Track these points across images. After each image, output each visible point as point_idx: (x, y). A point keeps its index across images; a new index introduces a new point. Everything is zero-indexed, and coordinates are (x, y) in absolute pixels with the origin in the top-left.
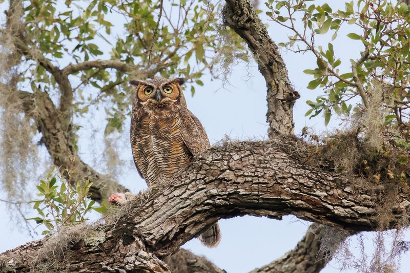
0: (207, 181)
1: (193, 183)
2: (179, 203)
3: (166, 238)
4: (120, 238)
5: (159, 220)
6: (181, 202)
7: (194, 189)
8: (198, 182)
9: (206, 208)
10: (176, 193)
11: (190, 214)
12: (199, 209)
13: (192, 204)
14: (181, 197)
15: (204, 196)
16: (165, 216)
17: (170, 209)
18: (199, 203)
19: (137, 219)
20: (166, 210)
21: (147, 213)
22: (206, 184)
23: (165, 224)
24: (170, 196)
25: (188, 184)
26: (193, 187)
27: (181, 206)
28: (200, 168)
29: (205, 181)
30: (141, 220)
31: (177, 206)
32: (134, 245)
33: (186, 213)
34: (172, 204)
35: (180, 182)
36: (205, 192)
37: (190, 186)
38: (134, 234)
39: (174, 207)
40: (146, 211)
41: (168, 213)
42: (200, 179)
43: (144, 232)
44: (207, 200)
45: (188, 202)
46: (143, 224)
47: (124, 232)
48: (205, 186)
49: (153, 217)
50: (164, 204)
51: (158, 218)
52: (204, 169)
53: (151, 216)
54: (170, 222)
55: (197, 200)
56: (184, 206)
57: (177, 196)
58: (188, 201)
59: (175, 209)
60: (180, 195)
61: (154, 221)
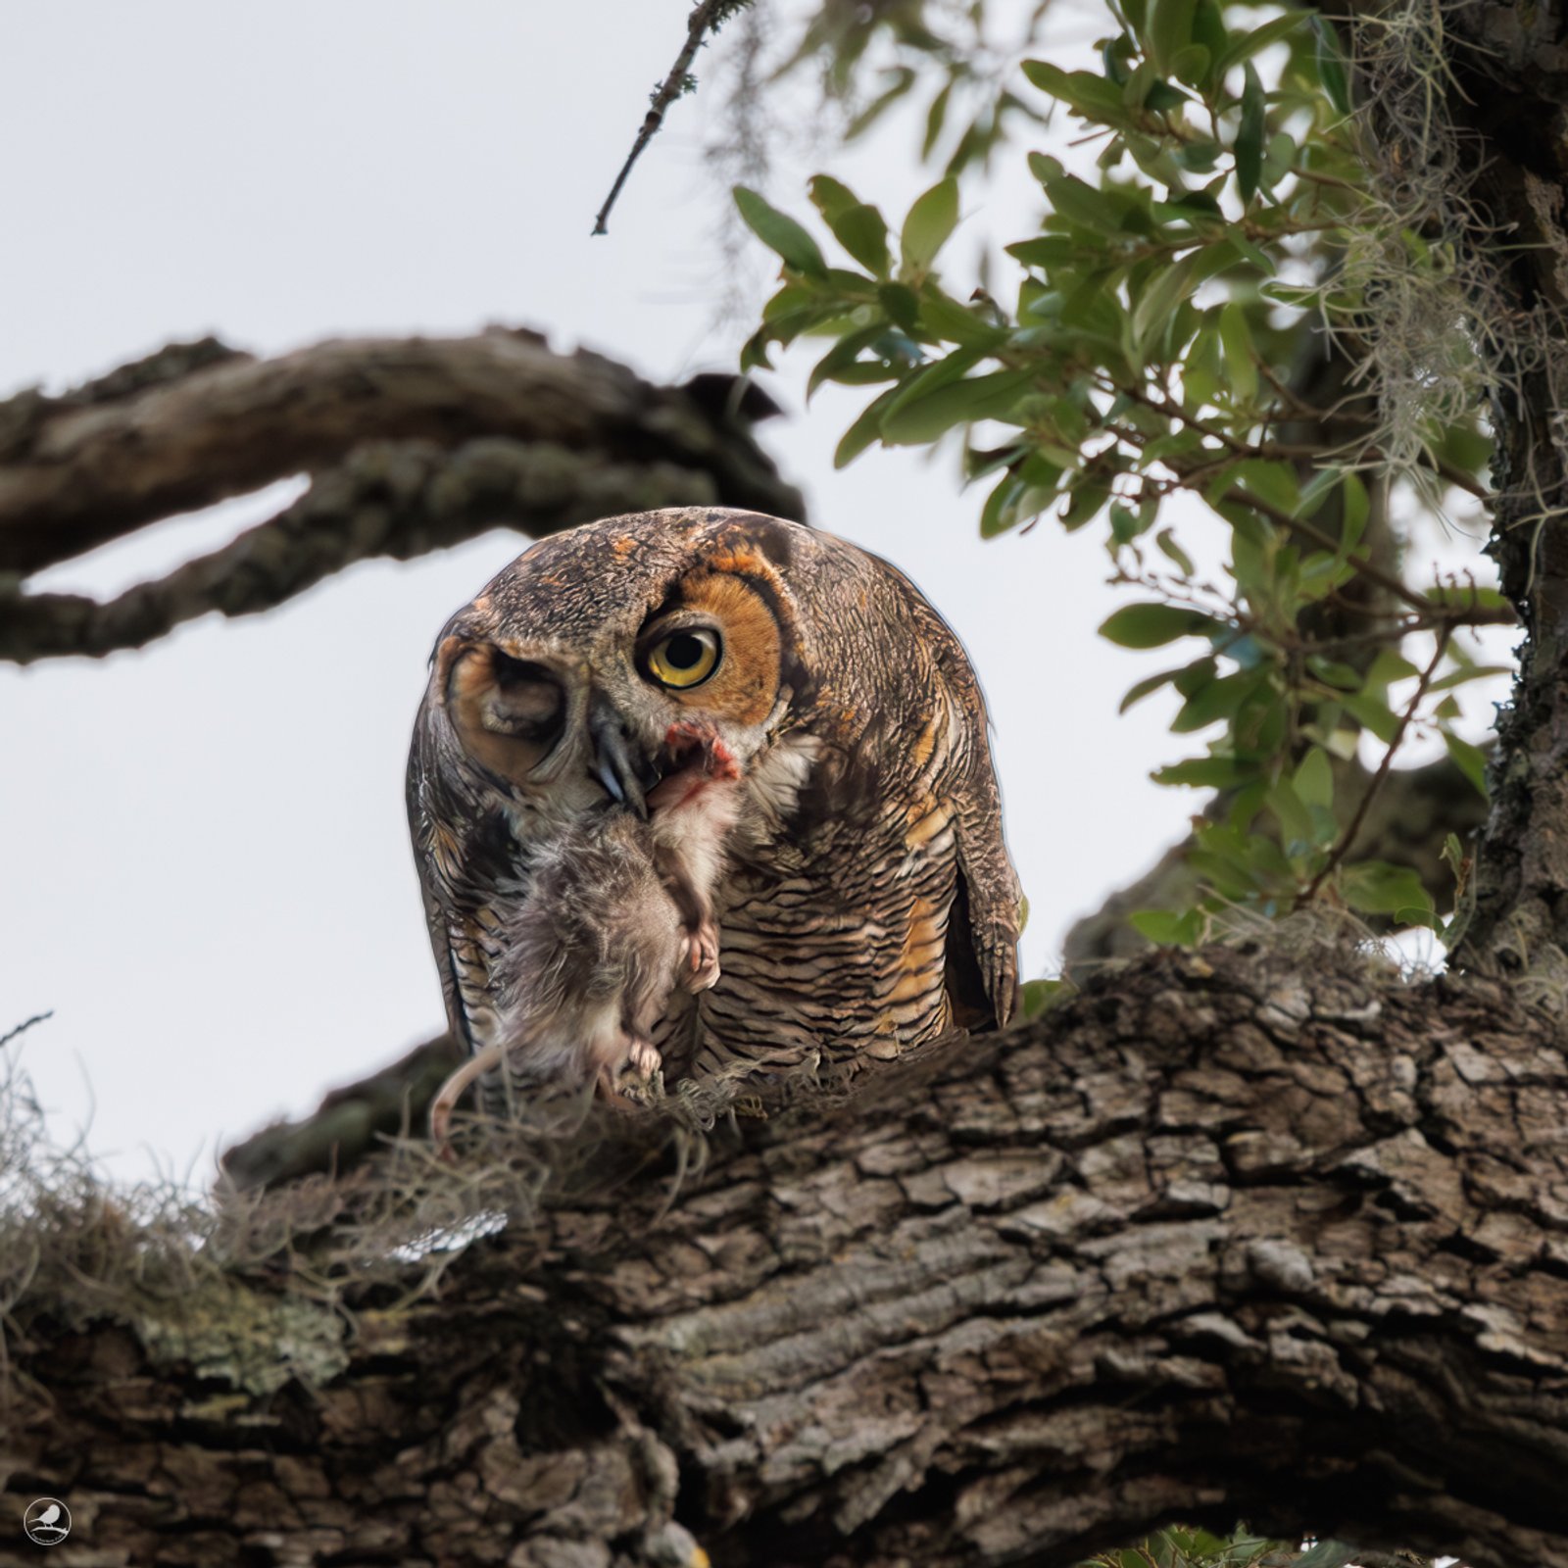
0: (1248, 1162)
1: (1126, 1146)
2: (981, 1264)
3: (809, 1506)
4: (501, 1379)
5: (801, 1347)
6: (996, 1260)
7: (1128, 1190)
8: (1166, 1148)
9: (1181, 1368)
10: (974, 1181)
11: (1048, 1377)
12: (1127, 1361)
13: (1085, 1305)
14: (1005, 1222)
15: (1197, 1274)
16: (852, 1331)
17: (901, 1292)
18: (1142, 1310)
19: (630, 1279)
20: (873, 1282)
21: (715, 1262)
22: (1233, 1176)
23: (843, 1391)
24: (921, 1189)
25: (1076, 1145)
26: (1122, 1173)
27: (994, 1293)
28: (1202, 1047)
29: (1228, 1155)
30: (662, 1298)
31: (967, 1286)
32: (611, 1460)
33: (1026, 1360)
34: (933, 1253)
35: (1002, 1109)
36: (1214, 1245)
37: (1092, 1161)
38: (615, 1386)
39: (931, 1282)
40: (711, 1244)
41: (885, 1315)
42: (1185, 1131)
43: (686, 1398)
44: (1204, 1308)
45: (1059, 1278)
46: (680, 1333)
47: (533, 1345)
48: (1219, 1195)
49: (763, 1309)
50: (861, 1235)
51: (795, 1324)
52: (1239, 1061)
53: (740, 1294)
54: (878, 1391)
55: (1138, 1284)
56: (1024, 1295)
57: (978, 1210)
58: (1061, 1270)
59: (940, 1298)
60: (996, 1209)
61: (761, 1339)
